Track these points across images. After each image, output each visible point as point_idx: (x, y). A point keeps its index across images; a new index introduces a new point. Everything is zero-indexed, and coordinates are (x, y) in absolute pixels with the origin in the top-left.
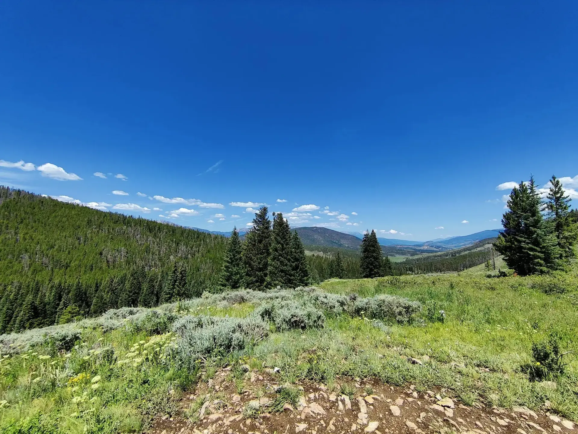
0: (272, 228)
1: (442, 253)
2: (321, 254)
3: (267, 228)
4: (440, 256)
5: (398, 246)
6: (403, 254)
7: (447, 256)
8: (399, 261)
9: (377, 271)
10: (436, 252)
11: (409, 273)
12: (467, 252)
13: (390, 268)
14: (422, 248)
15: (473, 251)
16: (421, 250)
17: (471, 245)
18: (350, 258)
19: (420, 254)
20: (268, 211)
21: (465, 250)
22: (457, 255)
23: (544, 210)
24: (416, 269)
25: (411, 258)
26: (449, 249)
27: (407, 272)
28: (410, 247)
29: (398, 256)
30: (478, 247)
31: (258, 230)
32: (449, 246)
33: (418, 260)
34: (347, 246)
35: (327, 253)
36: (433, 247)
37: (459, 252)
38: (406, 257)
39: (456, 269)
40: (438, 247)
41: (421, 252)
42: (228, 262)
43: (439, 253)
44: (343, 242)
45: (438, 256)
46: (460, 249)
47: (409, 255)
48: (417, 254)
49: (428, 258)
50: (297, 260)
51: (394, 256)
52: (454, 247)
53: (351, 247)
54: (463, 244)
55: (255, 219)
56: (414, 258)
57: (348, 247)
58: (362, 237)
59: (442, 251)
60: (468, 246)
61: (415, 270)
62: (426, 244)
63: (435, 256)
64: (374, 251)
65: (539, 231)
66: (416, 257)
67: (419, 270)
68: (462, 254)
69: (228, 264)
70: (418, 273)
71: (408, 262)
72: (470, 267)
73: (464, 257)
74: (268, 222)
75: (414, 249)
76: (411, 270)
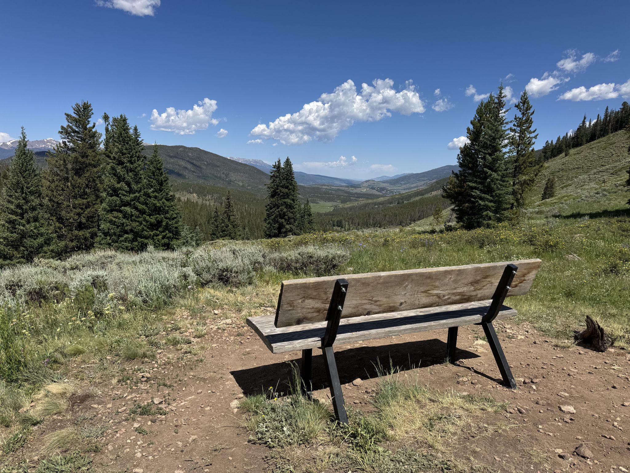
0: (102, 146)
1: (386, 198)
2: (194, 197)
3: (92, 147)
4: (382, 203)
5: (324, 187)
6: (330, 199)
7: (391, 203)
8: (323, 211)
9: (291, 227)
10: (378, 197)
11: (336, 230)
12: (418, 198)
13: (310, 222)
14: (358, 191)
15: (426, 196)
16: (356, 193)
17: (424, 187)
18: (246, 206)
19: (355, 200)
20: (93, 111)
21: (417, 194)
22: (405, 202)
23: (506, 146)
24: (347, 223)
25: (341, 206)
26: (395, 192)
27: (334, 227)
28: (341, 188)
29: (322, 203)
30: (433, 190)
31: (73, 150)
32: (395, 188)
33: (350, 209)
34: (241, 184)
35: (205, 196)
36: (374, 189)
37: (409, 197)
38: (335, 204)
39: (401, 224)
40: (382, 189)
41: (357, 198)
42: (13, 212)
43: (381, 199)
44: (233, 176)
45: (380, 204)
46: (410, 193)
47: (338, 201)
48: (350, 200)
49: (366, 205)
50: (157, 210)
51: (317, 203)
52: (402, 190)
53: (249, 186)
54: (415, 185)
55: (65, 126)
56: (346, 206)
57: (243, 186)
58: (268, 171)
59: (386, 196)
60: (421, 188)
61: (345, 224)
62: (365, 185)
63: (375, 204)
64: (287, 196)
65: (495, 175)
66: (348, 205)
67: (351, 225)
68: (412, 200)
69: (14, 217)
70: (349, 230)
71: (336, 212)
72: (419, 219)
73: (414, 204)
74: (93, 135)
75: (346, 192)
76: (340, 224)
